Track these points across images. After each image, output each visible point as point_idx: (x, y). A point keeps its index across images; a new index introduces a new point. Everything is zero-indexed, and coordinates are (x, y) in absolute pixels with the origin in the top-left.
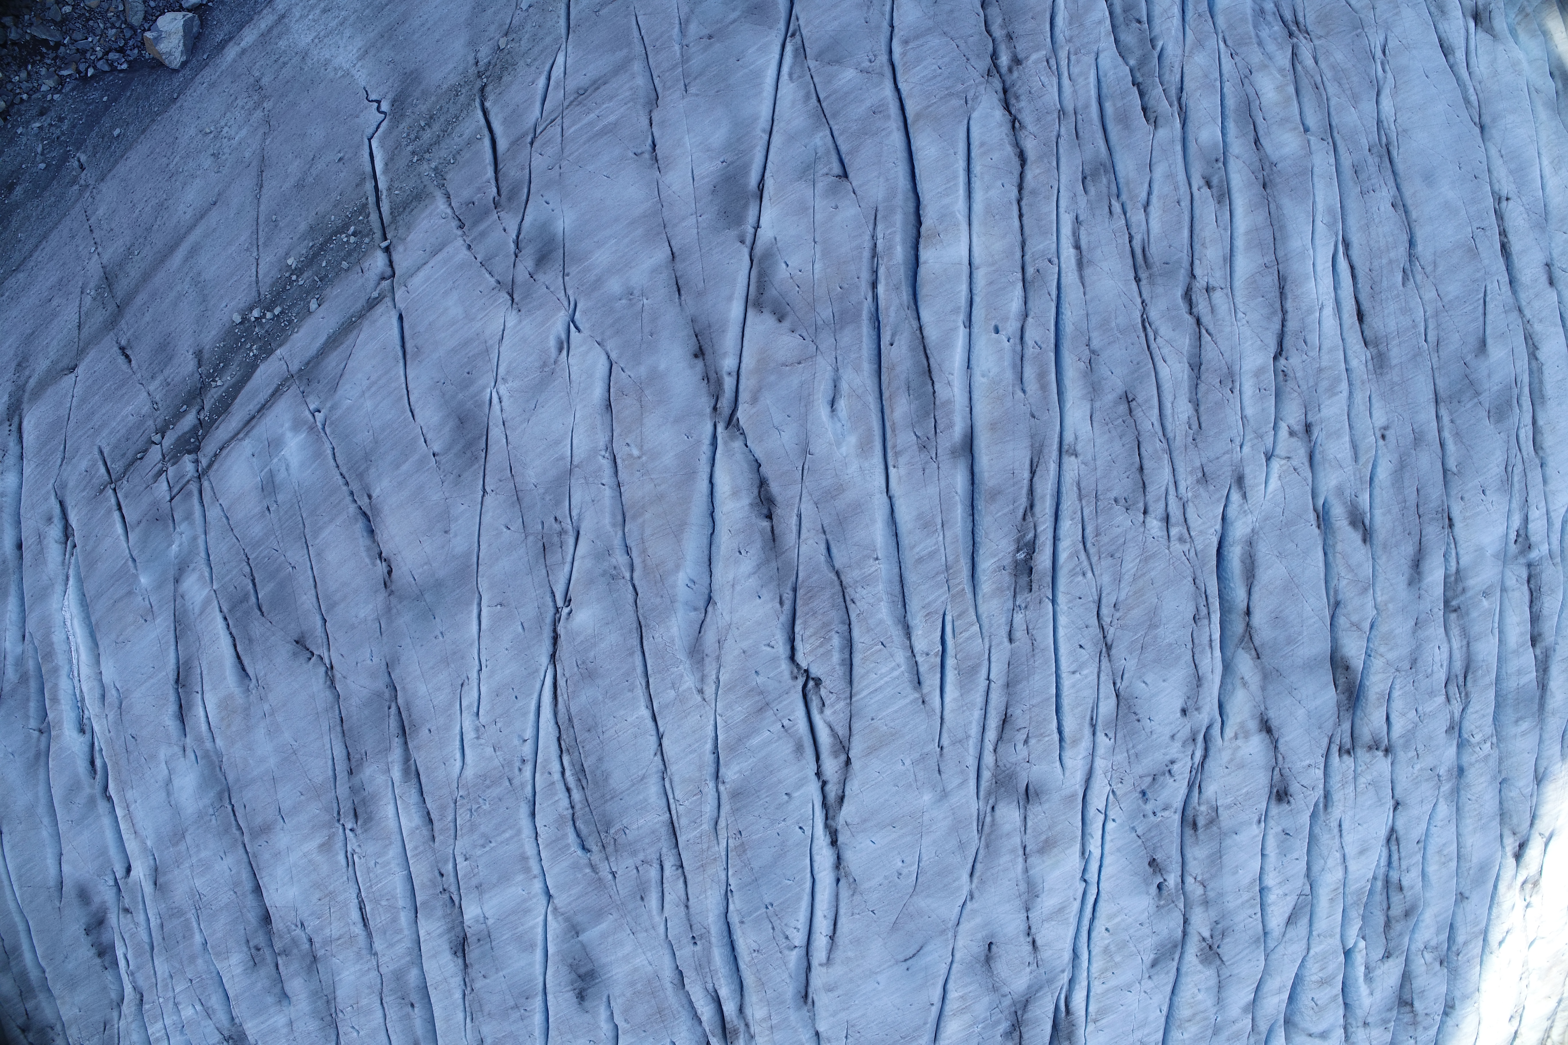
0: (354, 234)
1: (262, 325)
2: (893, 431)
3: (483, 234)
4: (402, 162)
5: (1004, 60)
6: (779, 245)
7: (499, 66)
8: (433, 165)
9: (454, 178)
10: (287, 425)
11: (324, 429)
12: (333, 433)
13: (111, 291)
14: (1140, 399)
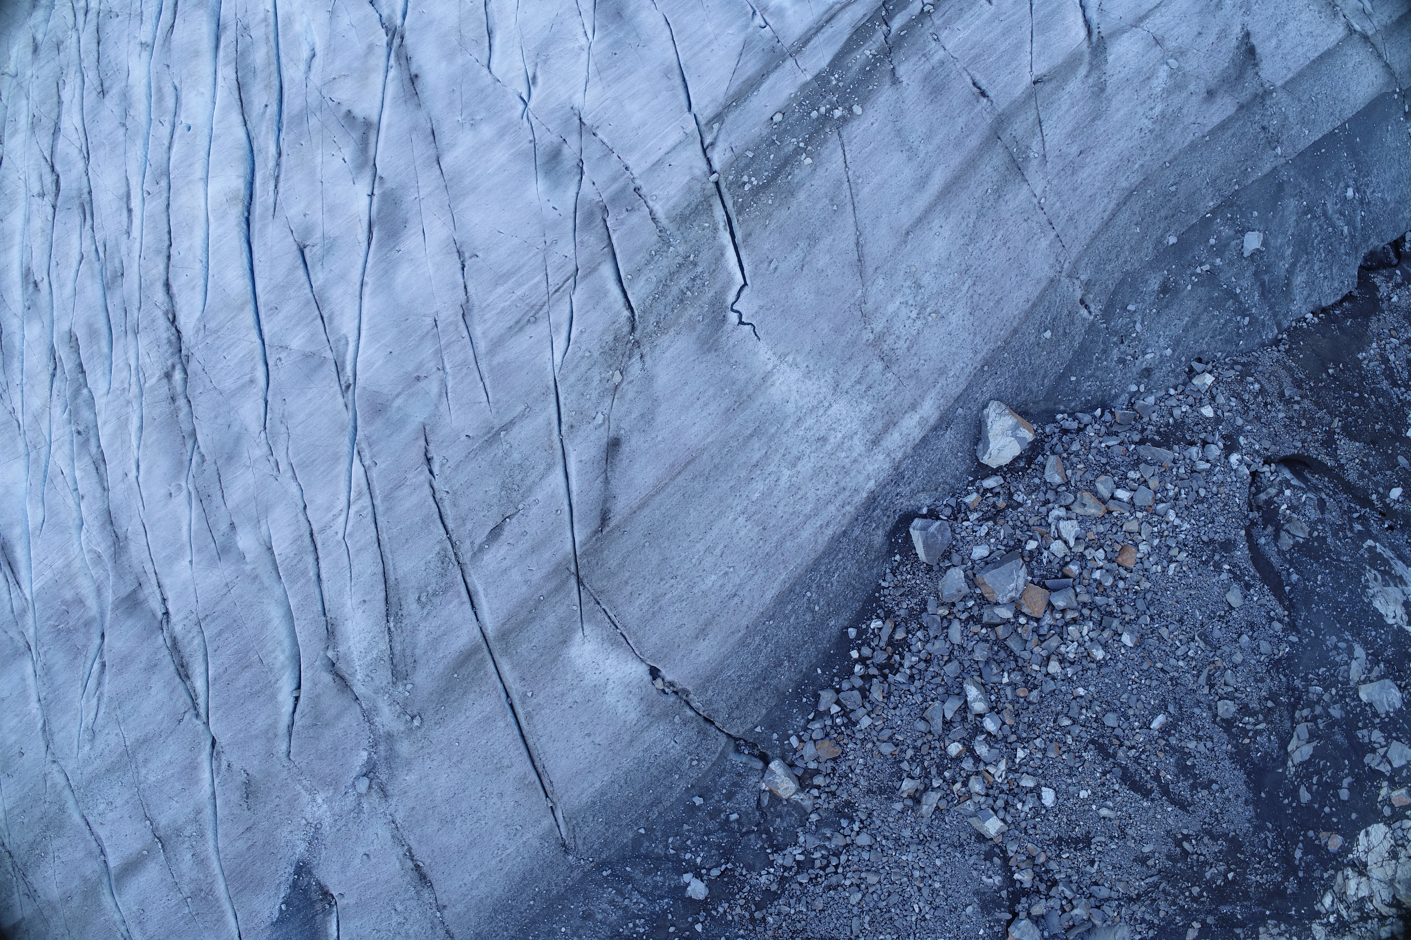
0: (744, 183)
1: (830, 102)
2: (267, 38)
3: (614, 179)
4: (706, 256)
5: (178, 376)
6: (351, 177)
7: (619, 352)
8: (671, 249)
9: (649, 236)
10: (790, 12)
11: (754, 13)
12: (744, 7)
13: (1011, 154)
14: (95, 93)
